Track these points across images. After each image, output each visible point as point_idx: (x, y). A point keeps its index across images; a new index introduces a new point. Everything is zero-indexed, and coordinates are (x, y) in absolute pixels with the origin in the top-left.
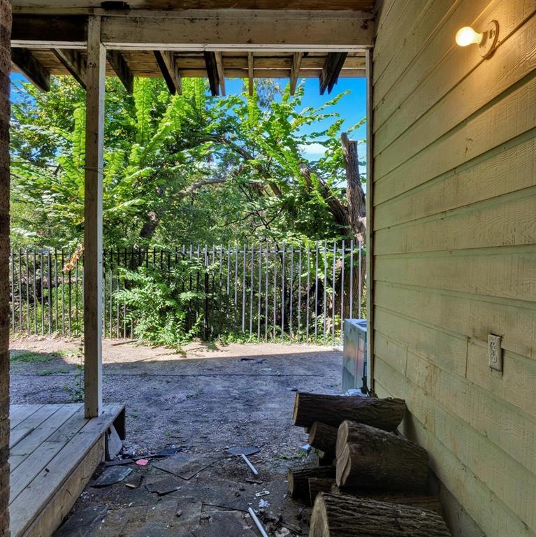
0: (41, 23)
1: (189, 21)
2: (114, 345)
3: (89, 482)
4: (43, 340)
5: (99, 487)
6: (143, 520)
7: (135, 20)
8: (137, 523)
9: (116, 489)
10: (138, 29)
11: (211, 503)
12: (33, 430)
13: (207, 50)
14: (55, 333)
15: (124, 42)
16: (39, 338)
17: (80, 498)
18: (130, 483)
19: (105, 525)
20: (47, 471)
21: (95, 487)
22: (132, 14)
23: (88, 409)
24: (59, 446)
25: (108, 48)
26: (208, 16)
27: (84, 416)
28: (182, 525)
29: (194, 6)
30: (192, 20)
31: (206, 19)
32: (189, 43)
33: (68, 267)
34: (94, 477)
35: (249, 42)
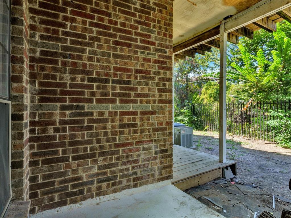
0: (208, 33)
1: (257, 8)
2: (266, 143)
3: (212, 181)
4: (238, 137)
5: (214, 183)
6: (217, 196)
7: (236, 19)
8: (214, 195)
9: (217, 185)
10: (236, 22)
11: (243, 204)
12: (203, 160)
13: (267, 16)
14: (244, 135)
15: (232, 28)
16: (237, 136)
17: (207, 183)
18: (223, 185)
19: (206, 191)
20: (197, 170)
21: (213, 182)
22: (234, 17)
23: (220, 159)
24: (205, 166)
25: (228, 32)
26: (265, 2)
27: (219, 161)
28: (227, 203)
29: (258, 2)
30: (258, 7)
31: (265, 4)
32: (257, 17)
33: (244, 109)
34: (215, 180)
35: (287, 3)
